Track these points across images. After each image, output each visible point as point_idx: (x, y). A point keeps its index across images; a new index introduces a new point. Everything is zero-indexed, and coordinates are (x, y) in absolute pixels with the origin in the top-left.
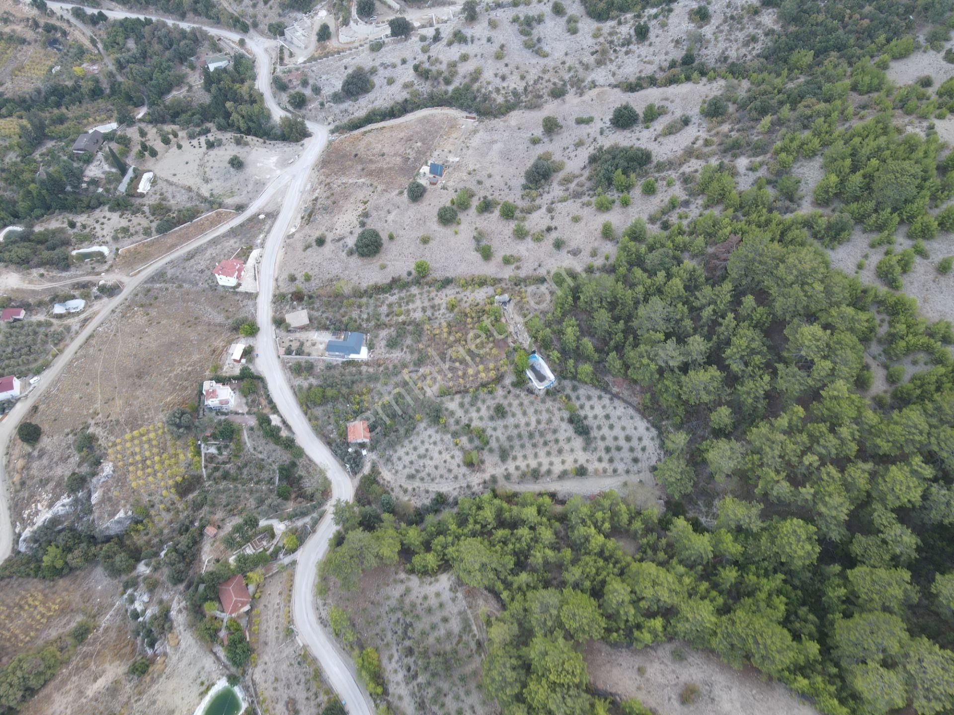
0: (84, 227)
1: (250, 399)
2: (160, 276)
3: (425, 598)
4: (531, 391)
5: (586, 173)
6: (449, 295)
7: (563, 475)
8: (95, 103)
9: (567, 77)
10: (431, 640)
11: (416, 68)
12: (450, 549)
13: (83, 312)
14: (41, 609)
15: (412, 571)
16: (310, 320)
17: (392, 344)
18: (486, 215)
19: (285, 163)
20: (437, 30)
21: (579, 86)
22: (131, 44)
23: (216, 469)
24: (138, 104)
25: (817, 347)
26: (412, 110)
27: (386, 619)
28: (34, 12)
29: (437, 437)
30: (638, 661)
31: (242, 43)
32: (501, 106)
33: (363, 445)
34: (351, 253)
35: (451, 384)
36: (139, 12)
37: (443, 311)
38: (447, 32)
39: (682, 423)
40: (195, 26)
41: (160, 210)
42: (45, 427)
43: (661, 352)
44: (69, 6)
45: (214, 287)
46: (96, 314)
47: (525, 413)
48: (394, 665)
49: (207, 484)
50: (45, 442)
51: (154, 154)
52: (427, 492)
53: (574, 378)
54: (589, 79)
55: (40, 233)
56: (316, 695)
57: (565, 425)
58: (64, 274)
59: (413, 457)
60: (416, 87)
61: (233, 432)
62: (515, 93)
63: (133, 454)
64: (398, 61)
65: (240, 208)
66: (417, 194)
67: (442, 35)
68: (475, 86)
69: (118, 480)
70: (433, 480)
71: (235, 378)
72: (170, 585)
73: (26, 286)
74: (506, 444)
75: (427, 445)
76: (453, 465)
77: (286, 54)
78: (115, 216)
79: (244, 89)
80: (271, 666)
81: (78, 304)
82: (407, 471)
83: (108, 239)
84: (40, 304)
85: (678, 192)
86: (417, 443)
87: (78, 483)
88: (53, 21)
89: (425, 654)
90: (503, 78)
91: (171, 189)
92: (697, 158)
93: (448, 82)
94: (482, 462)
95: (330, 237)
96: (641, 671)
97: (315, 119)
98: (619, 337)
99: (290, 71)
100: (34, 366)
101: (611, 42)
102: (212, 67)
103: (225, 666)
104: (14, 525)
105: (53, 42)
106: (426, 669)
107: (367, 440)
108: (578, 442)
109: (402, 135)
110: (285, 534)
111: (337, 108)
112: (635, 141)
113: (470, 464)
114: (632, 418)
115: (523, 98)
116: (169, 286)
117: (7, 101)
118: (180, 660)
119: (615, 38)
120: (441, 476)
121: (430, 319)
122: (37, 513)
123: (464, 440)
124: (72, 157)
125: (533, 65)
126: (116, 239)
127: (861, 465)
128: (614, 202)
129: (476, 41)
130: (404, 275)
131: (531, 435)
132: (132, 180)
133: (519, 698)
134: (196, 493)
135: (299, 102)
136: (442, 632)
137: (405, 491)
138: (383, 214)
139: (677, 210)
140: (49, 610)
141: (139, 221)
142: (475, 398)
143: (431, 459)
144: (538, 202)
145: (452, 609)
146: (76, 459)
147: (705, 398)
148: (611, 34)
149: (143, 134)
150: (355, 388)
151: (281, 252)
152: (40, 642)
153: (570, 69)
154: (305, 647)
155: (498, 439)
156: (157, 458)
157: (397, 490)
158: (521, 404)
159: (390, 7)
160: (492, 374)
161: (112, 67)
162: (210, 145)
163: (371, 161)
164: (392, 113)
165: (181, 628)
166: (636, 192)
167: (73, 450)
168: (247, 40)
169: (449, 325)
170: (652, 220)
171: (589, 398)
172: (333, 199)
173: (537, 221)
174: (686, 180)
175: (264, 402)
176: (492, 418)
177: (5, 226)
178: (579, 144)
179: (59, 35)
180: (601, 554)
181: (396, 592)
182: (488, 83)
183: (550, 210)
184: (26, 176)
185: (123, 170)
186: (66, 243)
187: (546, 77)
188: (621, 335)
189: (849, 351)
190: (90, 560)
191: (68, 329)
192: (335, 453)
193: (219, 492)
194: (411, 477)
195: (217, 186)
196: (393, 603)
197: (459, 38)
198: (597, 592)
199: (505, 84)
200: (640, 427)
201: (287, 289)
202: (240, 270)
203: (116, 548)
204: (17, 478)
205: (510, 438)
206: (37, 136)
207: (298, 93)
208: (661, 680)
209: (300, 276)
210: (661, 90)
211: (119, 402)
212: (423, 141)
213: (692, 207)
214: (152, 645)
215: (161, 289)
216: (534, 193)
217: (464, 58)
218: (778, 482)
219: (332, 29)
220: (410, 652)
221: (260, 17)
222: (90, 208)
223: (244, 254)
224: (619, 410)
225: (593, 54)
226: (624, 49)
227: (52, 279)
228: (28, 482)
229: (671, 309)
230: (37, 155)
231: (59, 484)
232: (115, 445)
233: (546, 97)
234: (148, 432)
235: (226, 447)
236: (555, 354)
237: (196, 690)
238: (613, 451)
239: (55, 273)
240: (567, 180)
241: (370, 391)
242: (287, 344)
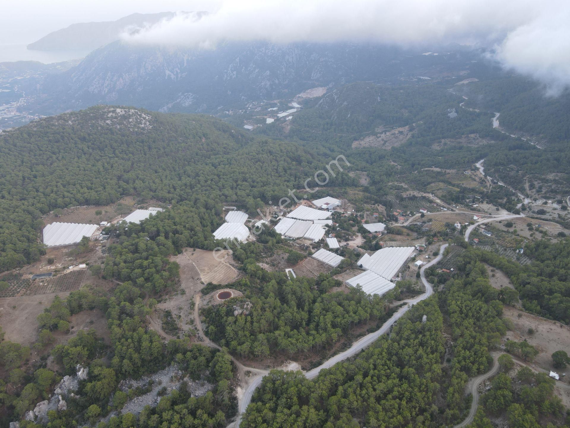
1: (462, 229)
2: (464, 214)
4: (515, 251)
6: (516, 237)
8: (479, 194)
11: (560, 216)
13: (445, 210)
16: (485, 228)
19: (508, 215)
22: (498, 189)
26: (549, 221)
28: (483, 177)
33: (475, 242)
37: (512, 238)
41: (474, 208)
42: (425, 217)
45: (472, 218)
46: (447, 212)
50: (423, 218)
51: (482, 203)
53: (526, 255)
58: (448, 205)
60: (555, 218)
61: (455, 230)
63: (436, 224)
64: (557, 213)
65: (490, 214)
69: (431, 225)
71: (463, 225)
77: (532, 203)
79: (514, 203)
80: (433, 247)
84: (440, 206)
88: (486, 180)
91: (480, 208)
95: (503, 223)
97: (524, 213)
99: (529, 205)
100: (431, 211)
105: (481, 183)
111: (531, 214)
117: (461, 187)
130: (510, 232)
132: (473, 204)
135: (524, 209)
138: (518, 225)
140: (406, 231)
146: (427, 220)
149: (484, 201)
150: (483, 236)
151: (491, 221)
156: (439, 227)
158: (511, 252)
161: (489, 191)
162: (495, 207)
163: (527, 221)
164: (543, 220)
171: (525, 258)
175: (464, 231)
179: (484, 182)
185: (473, 202)
191: (441, 211)
195: (489, 211)
201: (486, 223)
202: (480, 219)
203: (422, 232)
204: (415, 219)
209: (491, 224)
211: (440, 219)
215: (462, 214)
219: (548, 203)
221: (534, 196)
222: (460, 203)
223: (483, 218)
224: (530, 262)
227: (445, 205)
228: (417, 220)
231: (421, 222)
232: (434, 222)
234: (441, 223)
235: (451, 231)
236: (526, 250)
241: (485, 238)
242: (477, 228)
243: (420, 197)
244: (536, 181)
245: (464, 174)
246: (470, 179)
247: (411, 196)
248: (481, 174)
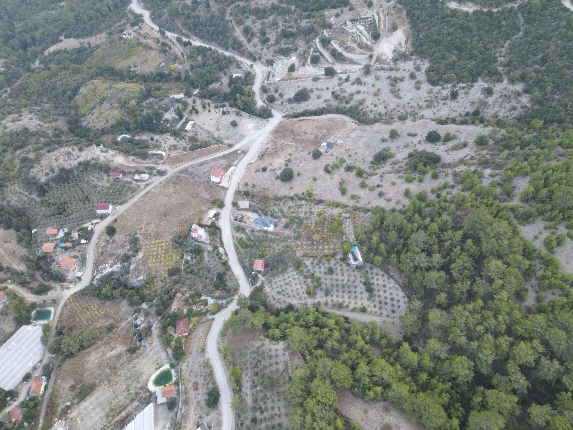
0: (157, 141)
1: (212, 237)
2: (185, 171)
3: (270, 350)
4: (348, 265)
5: (405, 162)
6: (320, 208)
7: (354, 310)
8: (176, 84)
9: (409, 111)
10: (268, 371)
11: (333, 93)
12: (288, 330)
13: (147, 180)
14: (96, 312)
15: (267, 337)
16: (250, 206)
17: (286, 226)
18: (349, 173)
19: (257, 128)
20: (348, 76)
21: (415, 116)
22: (200, 58)
23: (188, 267)
24: (195, 88)
25: (498, 272)
26: (326, 113)
27: (249, 356)
28: (159, 35)
29: (296, 276)
30: (365, 406)
31: (251, 66)
32: (371, 119)
33: (260, 272)
34: (277, 178)
35: (309, 252)
36: (207, 44)
37: (315, 215)
38: (353, 78)
39: (422, 298)
40: (231, 54)
41: (193, 139)
42: (118, 230)
43: (417, 258)
44: (176, 36)
45: (209, 181)
46: (152, 182)
47: (343, 275)
48: (247, 379)
49: (182, 273)
50: (116, 237)
51: (197, 112)
52: (285, 302)
53: (372, 263)
54: (421, 114)
55: (137, 140)
56: (208, 384)
57: (361, 285)
58: (143, 161)
59: (282, 283)
60: (331, 102)
61: (200, 251)
62: (380, 114)
63: (153, 251)
64: (325, 88)
65: (230, 146)
66: (317, 155)
67: (350, 79)
68: (361, 107)
69: (144, 262)
70: (289, 297)
71: (207, 226)
72: (155, 315)
73: (125, 163)
74: (330, 288)
75: (290, 279)
76: (301, 291)
77: (271, 75)
78: (172, 139)
79: (246, 89)
80: (191, 364)
81: (146, 176)
82: (278, 289)
83: (167, 149)
84: (130, 173)
85: (450, 180)
86: (286, 277)
87: (126, 258)
88: (167, 41)
89: (263, 377)
90: (376, 106)
91: (201, 131)
92: (465, 165)
93: (347, 103)
94: (316, 294)
95: (269, 168)
96: (366, 411)
97: (277, 109)
98: (400, 247)
99: (271, 84)
100: (119, 201)
101: (437, 97)
102: (234, 76)
103: (170, 359)
104: (93, 272)
105: (164, 51)
106: (262, 384)
107: (262, 270)
108: (366, 295)
109: (317, 125)
110: (212, 304)
111: (289, 106)
112: (435, 150)
113: (309, 293)
114: (397, 289)
115: (384, 117)
116: (188, 176)
117: (137, 75)
118: (151, 351)
119: (439, 95)
120: (294, 296)
121: (307, 218)
122: (105, 268)
123: (309, 281)
124: (160, 107)
125: (393, 102)
126: (170, 149)
127: (506, 337)
128: (415, 179)
129: (366, 85)
130: (300, 194)
131: (343, 286)
132: (184, 123)
133: (301, 405)
134: (176, 277)
135: (271, 100)
136: (274, 369)
137: (275, 299)
138: (298, 162)
139: (447, 190)
140: (99, 313)
141: (182, 143)
142: (320, 261)
143: (291, 286)
144: (377, 171)
145: (282, 359)
146: (128, 247)
147: (435, 286)
148: (437, 93)
149: (194, 102)
150: (263, 244)
151: (244, 171)
152: (92, 327)
153: (411, 107)
154: (208, 359)
155: (326, 284)
156: (163, 255)
157: (271, 297)
158: (342, 270)
159: (327, 61)
160: (331, 252)
161: (188, 68)
162: (224, 113)
163: (299, 135)
164: (315, 113)
165: (155, 336)
166: (428, 176)
167: (127, 243)
168: (254, 65)
169: (316, 223)
170: (432, 192)
171: (377, 274)
172: (275, 150)
173: (373, 181)
174: (455, 175)
175: (218, 241)
176: (325, 273)
177: (122, 134)
178: (406, 146)
179: (167, 48)
180: (361, 351)
181: (257, 344)
182: (367, 107)
183: (381, 177)
184: (138, 112)
185: (181, 117)
186: (147, 147)
187: (398, 109)
188: (401, 246)
189: (513, 277)
190: (123, 296)
191: (139, 187)
192: (245, 272)
193: (187, 278)
194: (279, 293)
195: (222, 133)
196: (254, 349)
197: (358, 81)
198: (353, 368)
199: (376, 109)
200: (400, 295)
201: (243, 189)
202: (223, 176)
203: (135, 293)
204: (100, 250)
205: (332, 285)
206: (146, 95)
207: (272, 95)
208: (374, 418)
209: (250, 184)
210: (457, 126)
211: (153, 226)
212: (327, 130)
213: (455, 189)
214: (140, 341)
215: (184, 177)
216: (375, 166)
217: (358, 92)
218: (460, 336)
219: (296, 67)
220: (256, 374)
221: (263, 55)
222: (162, 133)
223: (227, 168)
224: (392, 284)
225: (425, 101)
226: (443, 102)
227: (138, 163)
228: (105, 253)
229: (429, 238)
230: (144, 104)
231: (117, 257)
232: (146, 245)
233: (396, 119)
234: (162, 242)
235: (196, 258)
236: (365, 248)
237: (155, 366)
238: (383, 304)
239: (139, 160)
240: (395, 163)
241: (270, 246)
242: (236, 215)
243: (77, 168)
244: (248, 18)
245: (126, 40)
246: (141, 48)
247: (56, 170)
248: (152, 29)
